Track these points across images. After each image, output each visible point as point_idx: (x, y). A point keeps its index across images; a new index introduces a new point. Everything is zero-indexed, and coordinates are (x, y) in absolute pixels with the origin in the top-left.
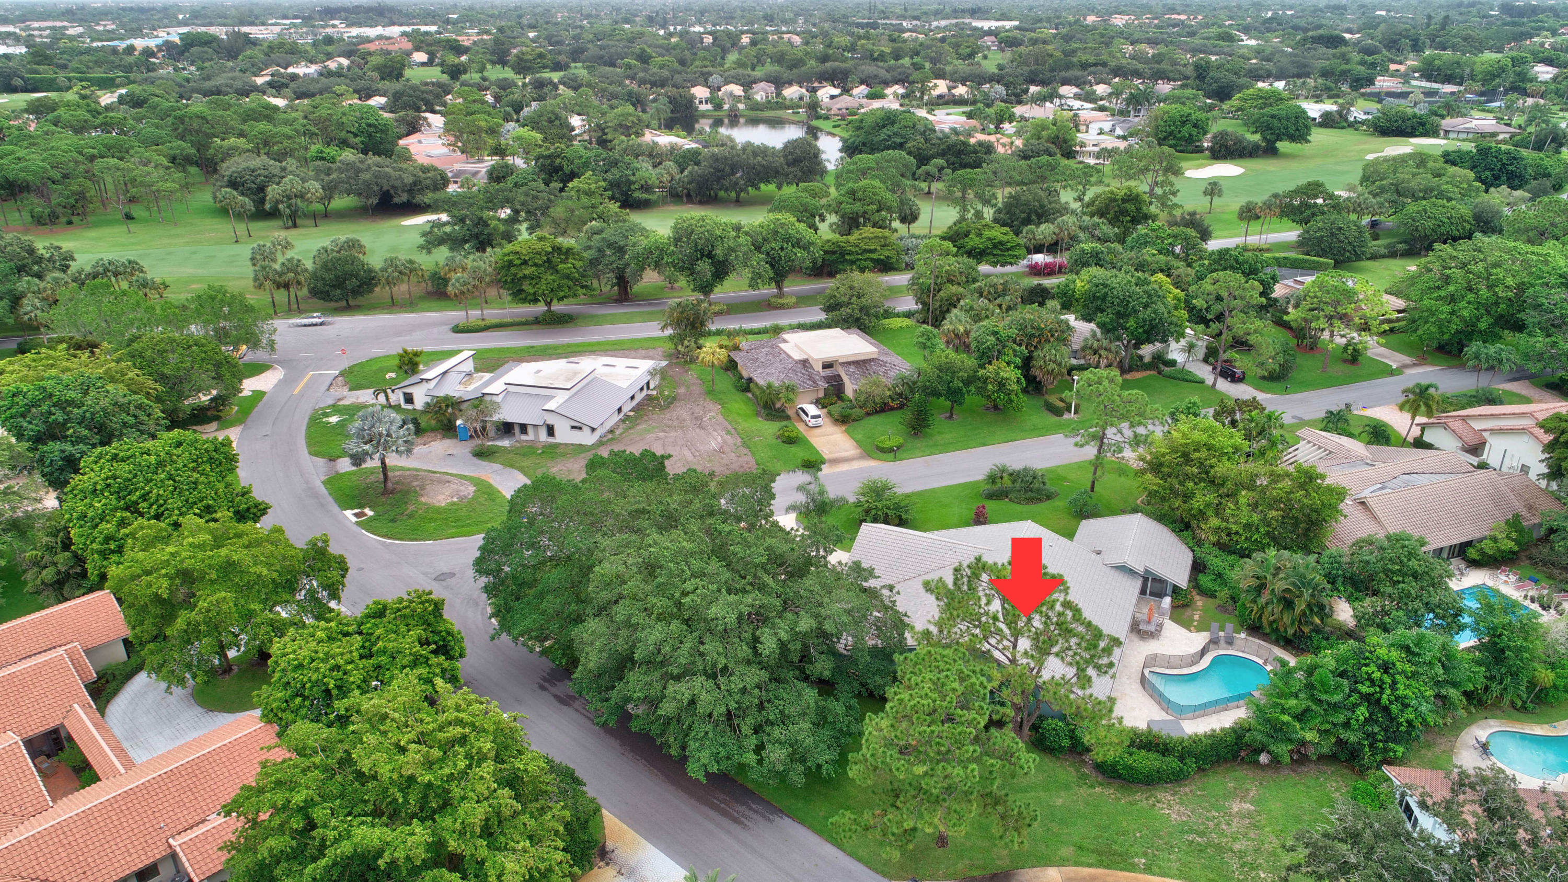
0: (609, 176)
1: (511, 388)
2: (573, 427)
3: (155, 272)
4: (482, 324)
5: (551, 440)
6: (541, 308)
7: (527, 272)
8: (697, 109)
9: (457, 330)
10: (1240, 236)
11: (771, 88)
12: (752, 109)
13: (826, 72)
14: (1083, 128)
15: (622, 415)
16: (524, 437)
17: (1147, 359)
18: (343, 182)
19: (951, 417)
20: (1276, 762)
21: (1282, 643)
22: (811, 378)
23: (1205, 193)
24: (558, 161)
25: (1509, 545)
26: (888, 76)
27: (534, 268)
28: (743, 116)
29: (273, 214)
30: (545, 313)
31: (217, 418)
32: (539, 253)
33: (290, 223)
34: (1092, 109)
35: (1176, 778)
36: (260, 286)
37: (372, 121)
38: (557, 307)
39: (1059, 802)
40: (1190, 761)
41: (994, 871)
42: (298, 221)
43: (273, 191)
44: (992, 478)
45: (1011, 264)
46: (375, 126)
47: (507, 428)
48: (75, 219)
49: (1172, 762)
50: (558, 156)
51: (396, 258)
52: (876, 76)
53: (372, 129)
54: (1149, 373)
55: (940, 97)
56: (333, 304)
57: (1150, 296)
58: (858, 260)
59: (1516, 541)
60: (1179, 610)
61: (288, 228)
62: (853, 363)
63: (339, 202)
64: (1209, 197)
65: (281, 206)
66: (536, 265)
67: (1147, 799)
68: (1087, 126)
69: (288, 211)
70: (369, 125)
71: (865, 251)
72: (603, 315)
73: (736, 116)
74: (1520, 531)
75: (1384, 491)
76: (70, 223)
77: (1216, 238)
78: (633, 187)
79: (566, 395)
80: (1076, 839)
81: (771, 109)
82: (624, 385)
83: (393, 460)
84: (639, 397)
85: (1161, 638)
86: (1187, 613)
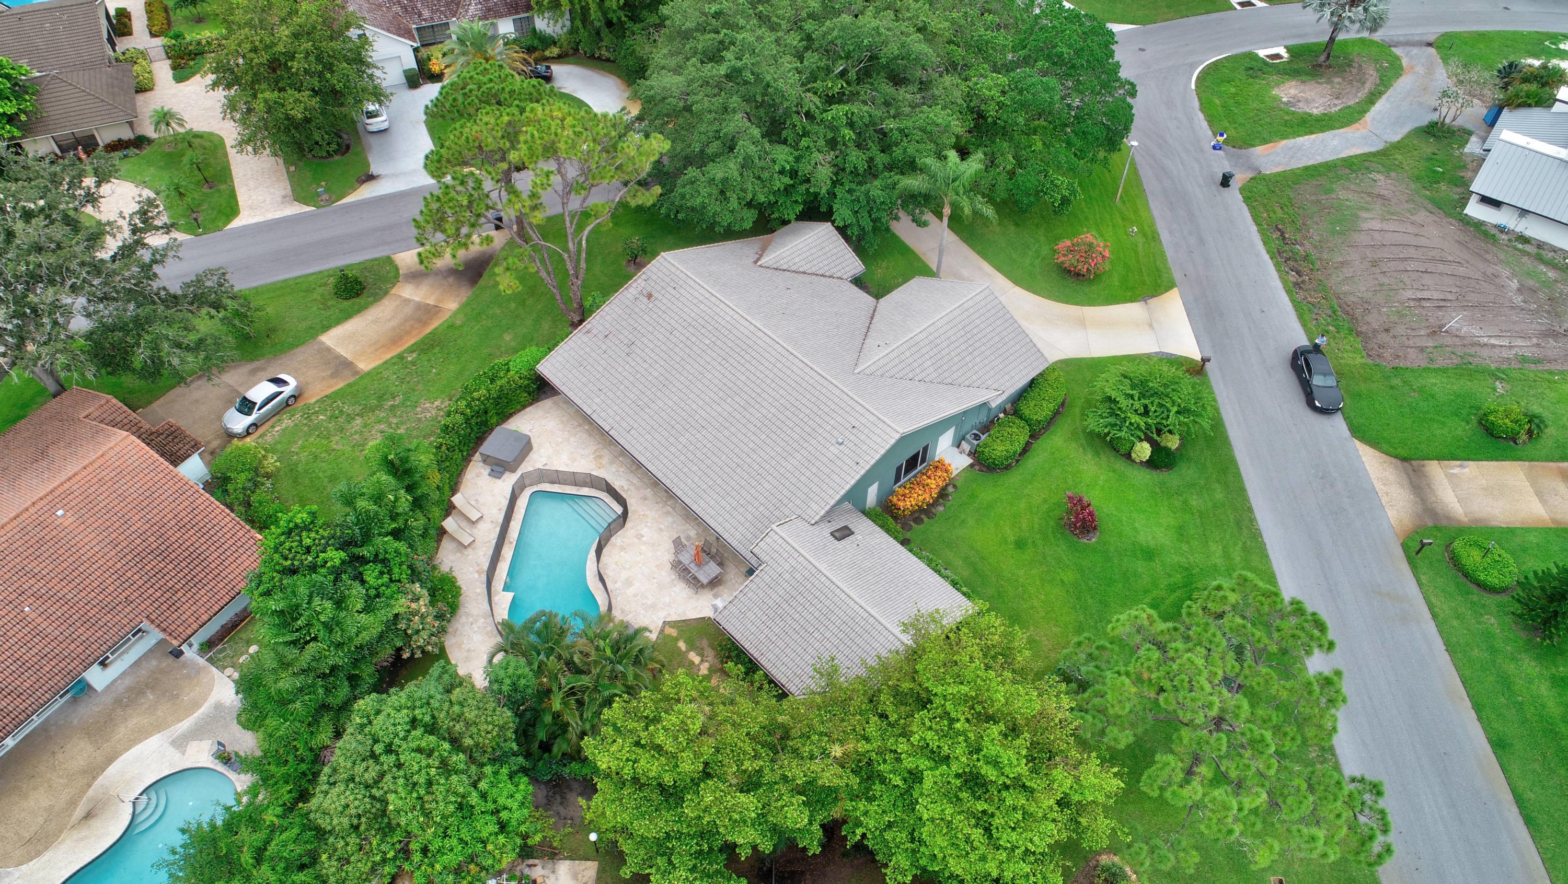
85: (674, 577)
86: (710, 652)
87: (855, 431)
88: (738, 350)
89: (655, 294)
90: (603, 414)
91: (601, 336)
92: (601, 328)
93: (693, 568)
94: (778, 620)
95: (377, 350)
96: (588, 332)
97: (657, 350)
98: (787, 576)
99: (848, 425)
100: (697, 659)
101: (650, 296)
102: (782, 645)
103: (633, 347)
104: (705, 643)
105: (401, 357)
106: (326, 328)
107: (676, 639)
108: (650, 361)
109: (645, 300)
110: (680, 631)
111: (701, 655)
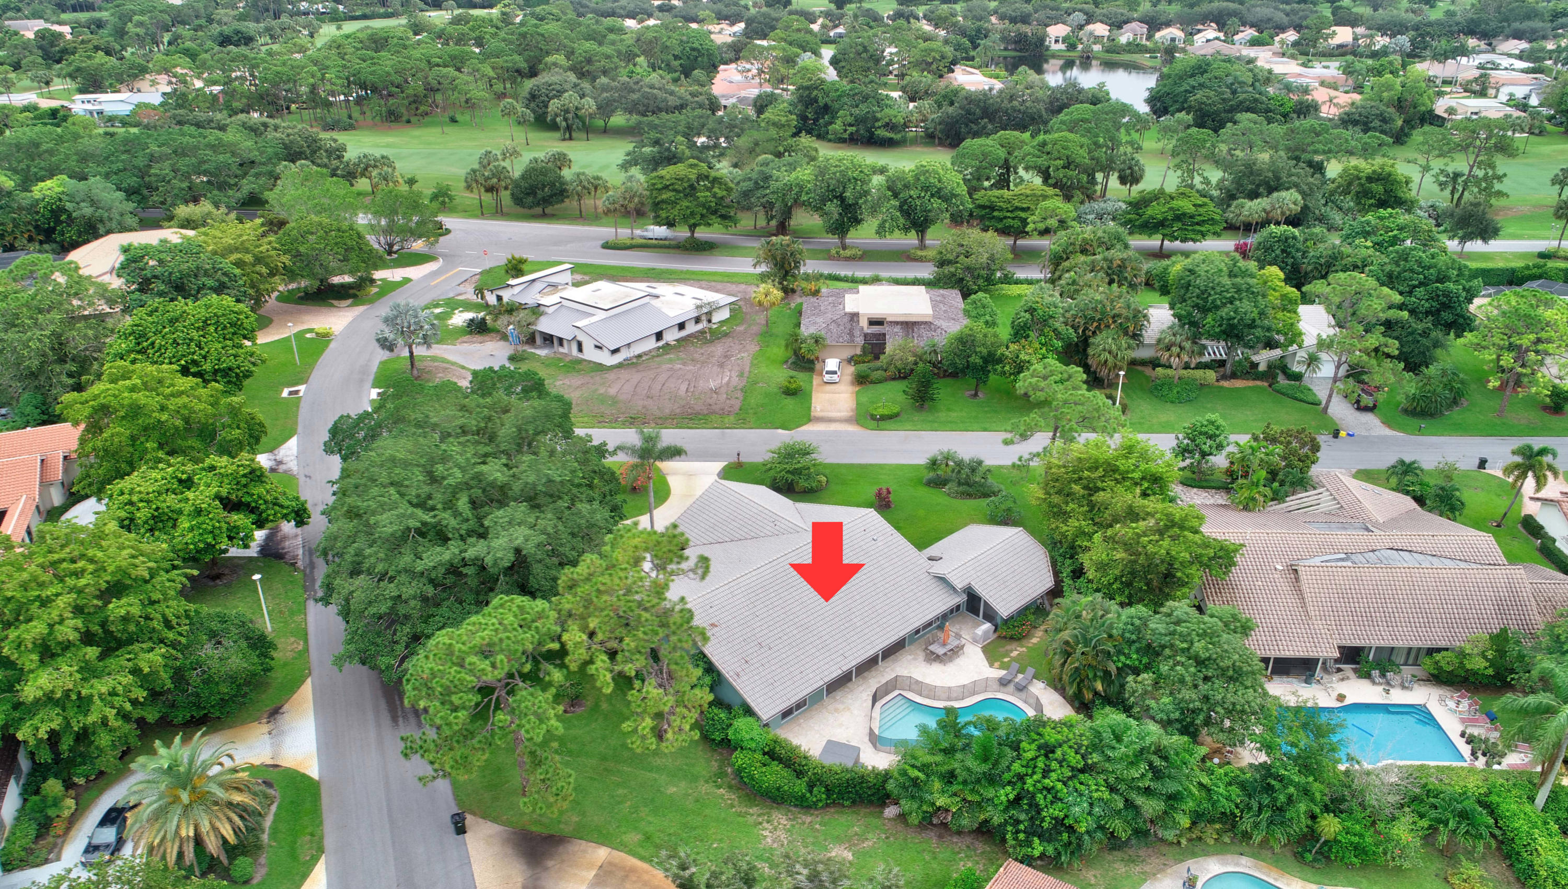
0: (856, 111)
1: (565, 303)
2: (597, 347)
3: (404, 167)
4: (629, 242)
5: (580, 355)
6: (682, 233)
7: (664, 196)
8: (1048, 48)
9: (607, 246)
10: (1554, 239)
11: (1144, 29)
12: (1107, 51)
13: (1211, 13)
14: (1492, 92)
15: (660, 344)
16: (561, 350)
17: (1262, 368)
18: (614, 101)
19: (976, 395)
20: (902, 817)
21: (1077, 704)
22: (851, 334)
23: (1554, 182)
24: (815, 92)
25: (1478, 664)
26: (1286, 20)
27: (672, 194)
28: (1097, 58)
29: (554, 127)
30: (687, 239)
31: (355, 296)
32: (681, 180)
33: (567, 136)
34: (1523, 71)
35: (803, 804)
36: (469, 188)
37: (696, 45)
38: (702, 233)
39: (672, 790)
40: (819, 790)
41: (552, 832)
42: (574, 135)
43: (554, 105)
44: (934, 464)
45: (1194, 241)
46: (698, 50)
47: (549, 339)
48: (413, 119)
49: (800, 787)
50: (816, 88)
51: (583, 174)
52: (1269, 20)
53: (695, 53)
54: (1259, 383)
55: (1340, 46)
56: (526, 211)
57: (1239, 291)
58: (1005, 218)
59: (1492, 663)
60: (1003, 641)
61: (564, 140)
62: (902, 323)
63: (618, 119)
64: (1557, 187)
65: (558, 119)
66: (674, 190)
67: (759, 816)
68: (1498, 91)
69: (564, 124)
70: (693, 49)
71: (1017, 208)
72: (746, 248)
73: (1088, 57)
74: (1501, 653)
75: (1344, 564)
76: (409, 122)
77: (1504, 238)
78: (877, 124)
79: (602, 315)
80: (651, 829)
81: (1129, 52)
82: (672, 313)
83: (419, 351)
84: (691, 328)
85: (951, 665)
86: (1008, 647)
87: (867, 531)
90: (826, 673)
91: (747, 665)
92: (737, 665)
96: (738, 675)
97: (771, 629)
98: (980, 573)
99: (863, 533)
100: (1016, 653)
101: (714, 625)
103: (763, 644)
104: (1002, 649)
107: (1002, 662)
108: (781, 634)
109: (716, 629)
110: (996, 661)
111: (1012, 651)
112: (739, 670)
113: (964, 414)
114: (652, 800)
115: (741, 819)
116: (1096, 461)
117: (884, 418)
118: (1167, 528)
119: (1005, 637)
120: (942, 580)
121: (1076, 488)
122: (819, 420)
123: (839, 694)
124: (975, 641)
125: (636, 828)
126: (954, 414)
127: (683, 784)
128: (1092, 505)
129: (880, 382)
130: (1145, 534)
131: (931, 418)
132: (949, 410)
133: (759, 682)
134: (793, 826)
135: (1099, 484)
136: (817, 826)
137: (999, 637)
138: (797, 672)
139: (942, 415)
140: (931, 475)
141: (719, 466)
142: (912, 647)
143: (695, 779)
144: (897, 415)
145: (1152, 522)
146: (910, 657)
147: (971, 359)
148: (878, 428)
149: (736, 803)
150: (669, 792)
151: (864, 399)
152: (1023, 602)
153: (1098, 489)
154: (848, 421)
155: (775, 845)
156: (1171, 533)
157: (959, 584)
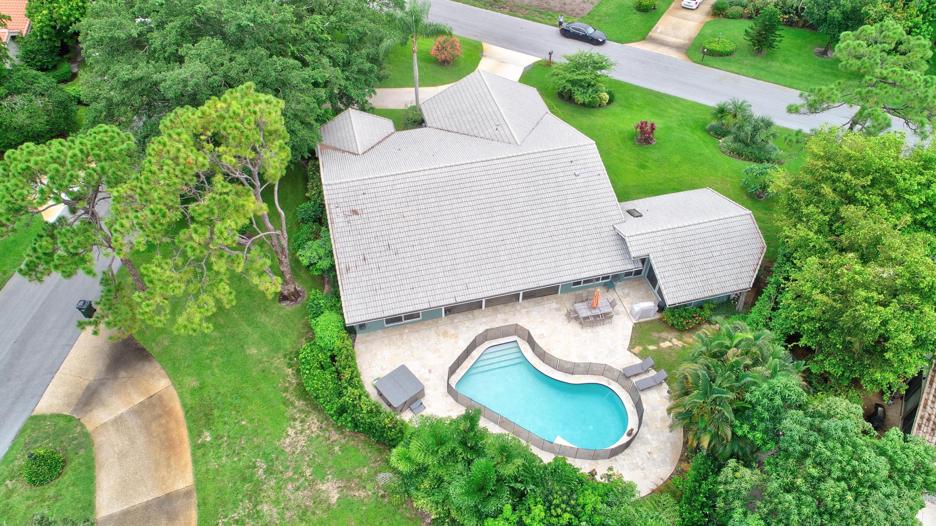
19: (825, 53)
39: (253, 351)
44: (721, 112)
60: (661, 327)
67: (299, 411)
80: (209, 380)
85: (589, 330)
86: (664, 335)
87: (574, 163)
88: (457, 187)
89: (357, 208)
90: (437, 298)
91: (363, 263)
92: (353, 259)
93: (596, 312)
94: (693, 269)
95: (169, 466)
96: (348, 269)
97: (410, 233)
98: (666, 248)
99: (568, 164)
100: (667, 344)
101: (355, 212)
102: (712, 276)
103: (392, 247)
104: (655, 334)
105: (196, 447)
106: (90, 506)
107: (645, 349)
108: (416, 243)
109: (355, 217)
110: (639, 344)
111: (664, 340)
112: (352, 265)
113: (800, 70)
114: (231, 354)
115: (282, 407)
116: (868, 165)
117: (712, 53)
118: (904, 289)
119: (665, 322)
120: (622, 240)
121: (827, 189)
122: (654, 41)
123: (458, 318)
124: (631, 313)
125: (199, 375)
126: (788, 67)
127: (265, 350)
128: (836, 217)
129: (734, 18)
130: (866, 286)
131: (763, 65)
132: (786, 61)
133: (364, 284)
134: (318, 436)
135: (859, 195)
136: (337, 448)
137: (660, 320)
138: (408, 287)
139: (775, 65)
140: (714, 123)
141: (530, 60)
142: (565, 296)
143: (277, 348)
144: (729, 54)
145: (887, 272)
146: (555, 305)
147: (830, 12)
148: (702, 62)
149: (291, 388)
150: (248, 352)
151: (708, 31)
152: (706, 295)
153: (851, 200)
154: (678, 48)
155: (288, 450)
156: (905, 298)
157: (636, 252)
